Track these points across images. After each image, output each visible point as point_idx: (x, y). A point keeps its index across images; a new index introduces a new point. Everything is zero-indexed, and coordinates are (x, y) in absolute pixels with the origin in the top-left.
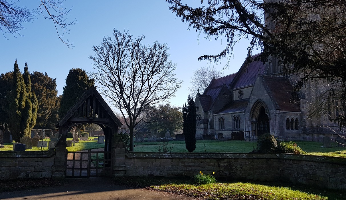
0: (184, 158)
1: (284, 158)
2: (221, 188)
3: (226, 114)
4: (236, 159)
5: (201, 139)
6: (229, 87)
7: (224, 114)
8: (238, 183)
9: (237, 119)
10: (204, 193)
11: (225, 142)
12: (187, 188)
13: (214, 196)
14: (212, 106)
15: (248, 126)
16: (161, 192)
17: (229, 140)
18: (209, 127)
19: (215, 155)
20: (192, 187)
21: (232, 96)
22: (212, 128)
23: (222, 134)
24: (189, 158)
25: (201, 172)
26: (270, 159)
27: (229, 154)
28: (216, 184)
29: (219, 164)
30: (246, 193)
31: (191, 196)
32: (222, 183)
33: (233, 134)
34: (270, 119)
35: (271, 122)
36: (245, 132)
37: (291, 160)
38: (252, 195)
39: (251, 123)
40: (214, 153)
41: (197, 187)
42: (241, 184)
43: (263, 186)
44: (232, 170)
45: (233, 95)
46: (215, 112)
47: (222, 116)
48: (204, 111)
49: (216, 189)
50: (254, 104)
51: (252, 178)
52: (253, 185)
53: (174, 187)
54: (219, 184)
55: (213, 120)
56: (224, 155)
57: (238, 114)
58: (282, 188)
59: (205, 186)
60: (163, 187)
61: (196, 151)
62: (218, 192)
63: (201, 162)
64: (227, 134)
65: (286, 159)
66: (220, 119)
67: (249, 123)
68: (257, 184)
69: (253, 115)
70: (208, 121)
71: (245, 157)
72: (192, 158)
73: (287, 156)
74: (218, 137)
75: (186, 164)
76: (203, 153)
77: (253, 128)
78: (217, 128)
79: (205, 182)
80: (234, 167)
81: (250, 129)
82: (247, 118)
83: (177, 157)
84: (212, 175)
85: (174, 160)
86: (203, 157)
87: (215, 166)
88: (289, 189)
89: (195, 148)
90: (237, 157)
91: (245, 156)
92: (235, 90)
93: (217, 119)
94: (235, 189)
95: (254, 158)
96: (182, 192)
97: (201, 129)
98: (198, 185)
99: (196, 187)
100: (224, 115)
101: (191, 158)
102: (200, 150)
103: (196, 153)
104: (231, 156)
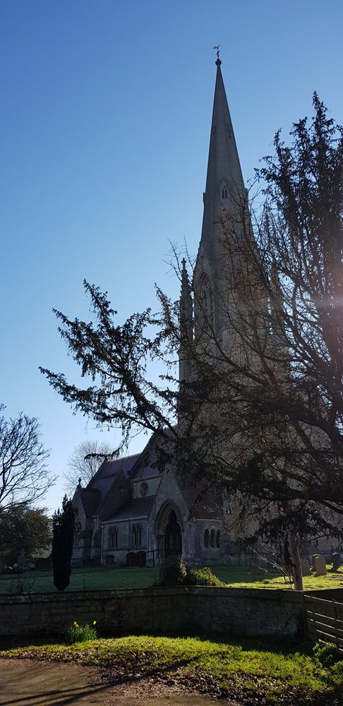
0: (51, 602)
1: (195, 593)
2: (103, 646)
3: (121, 522)
4: (128, 598)
5: (79, 567)
6: (127, 477)
7: (117, 522)
8: (130, 638)
9: (137, 530)
10: (78, 655)
11: (117, 570)
12: (54, 650)
13: (93, 657)
14: (99, 507)
15: (152, 543)
16: (12, 660)
17: (122, 566)
18: (93, 544)
19: (98, 593)
20: (61, 648)
21: (131, 492)
22: (98, 546)
23: (113, 557)
24: (58, 601)
25: (75, 623)
26: (176, 595)
27: (120, 590)
28: (97, 641)
29: (103, 608)
30: (138, 650)
31: (59, 661)
32: (106, 638)
33: (130, 556)
34: (183, 531)
35: (184, 535)
36: (148, 552)
37: (203, 596)
38: (146, 653)
39: (157, 538)
40: (97, 591)
41: (69, 647)
42: (133, 638)
43: (164, 639)
44: (122, 617)
45: (133, 489)
46: (104, 518)
47: (114, 525)
48: (87, 517)
49: (97, 649)
50: (162, 506)
51: (150, 627)
52: (151, 639)
53: (33, 651)
54: (102, 640)
55: (100, 531)
56: (112, 593)
57: (138, 522)
58: (189, 638)
59: (80, 645)
60: (15, 651)
61: (70, 588)
62: (99, 652)
63: (77, 607)
64: (120, 555)
65: (197, 595)
66: (110, 529)
67: (154, 537)
68: (155, 636)
69: (159, 524)
70: (92, 533)
71: (142, 595)
72: (64, 601)
73: (199, 590)
74: (107, 562)
75: (53, 611)
76: (81, 592)
77: (158, 546)
78: (105, 545)
79: (81, 638)
80: (125, 612)
81: (155, 547)
82: (151, 529)
83: (40, 600)
84: (92, 626)
85: (34, 605)
86: (80, 598)
87: (97, 612)
88: (197, 640)
89: (69, 582)
90: (131, 595)
91: (141, 593)
92: (136, 482)
93: (106, 531)
94: (124, 645)
95: (153, 596)
96: (45, 657)
97: (79, 548)
98: (70, 644)
99: (66, 648)
100: (117, 524)
101: (61, 601)
102: (76, 587)
103: (70, 592)
104: (122, 594)
